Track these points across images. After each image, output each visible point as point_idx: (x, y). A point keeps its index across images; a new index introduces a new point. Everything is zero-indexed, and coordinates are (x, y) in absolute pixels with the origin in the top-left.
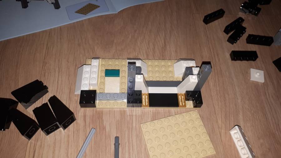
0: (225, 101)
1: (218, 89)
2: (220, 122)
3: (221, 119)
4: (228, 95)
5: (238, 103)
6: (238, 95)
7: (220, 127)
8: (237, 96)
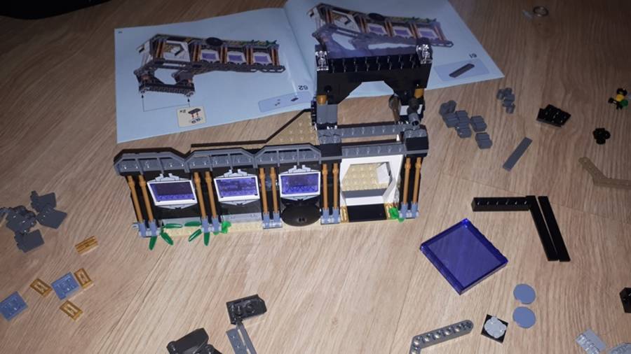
0: (422, 310)
1: (421, 291)
2: (398, 335)
3: (402, 332)
4: (432, 305)
5: (441, 321)
6: (447, 310)
7: (395, 342)
8: (445, 310)
